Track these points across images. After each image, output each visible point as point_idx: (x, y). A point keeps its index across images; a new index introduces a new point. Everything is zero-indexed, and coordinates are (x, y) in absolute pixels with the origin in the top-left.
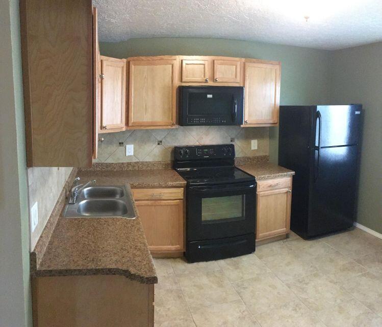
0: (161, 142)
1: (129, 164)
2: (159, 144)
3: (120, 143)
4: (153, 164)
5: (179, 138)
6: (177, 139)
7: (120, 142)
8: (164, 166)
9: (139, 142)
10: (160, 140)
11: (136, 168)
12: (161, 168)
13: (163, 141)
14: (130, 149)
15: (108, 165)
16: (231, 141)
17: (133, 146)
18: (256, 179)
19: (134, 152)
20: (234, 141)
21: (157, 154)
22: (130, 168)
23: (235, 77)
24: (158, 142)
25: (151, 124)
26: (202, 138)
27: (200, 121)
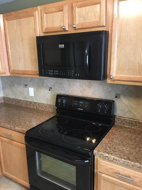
0: (51, 88)
1: (31, 102)
2: (49, 90)
4: (46, 106)
5: (65, 86)
6: (64, 87)
7: (25, 84)
9: (36, 86)
10: (50, 87)
11: (35, 107)
12: (51, 111)
13: (53, 88)
14: (31, 91)
15: (19, 101)
16: (116, 97)
17: (33, 88)
18: (95, 154)
19: (34, 94)
20: (119, 98)
21: (49, 98)
22: (32, 106)
23: (99, 20)
24: (49, 88)
25: (24, 73)
26: (85, 90)
27: (53, 72)
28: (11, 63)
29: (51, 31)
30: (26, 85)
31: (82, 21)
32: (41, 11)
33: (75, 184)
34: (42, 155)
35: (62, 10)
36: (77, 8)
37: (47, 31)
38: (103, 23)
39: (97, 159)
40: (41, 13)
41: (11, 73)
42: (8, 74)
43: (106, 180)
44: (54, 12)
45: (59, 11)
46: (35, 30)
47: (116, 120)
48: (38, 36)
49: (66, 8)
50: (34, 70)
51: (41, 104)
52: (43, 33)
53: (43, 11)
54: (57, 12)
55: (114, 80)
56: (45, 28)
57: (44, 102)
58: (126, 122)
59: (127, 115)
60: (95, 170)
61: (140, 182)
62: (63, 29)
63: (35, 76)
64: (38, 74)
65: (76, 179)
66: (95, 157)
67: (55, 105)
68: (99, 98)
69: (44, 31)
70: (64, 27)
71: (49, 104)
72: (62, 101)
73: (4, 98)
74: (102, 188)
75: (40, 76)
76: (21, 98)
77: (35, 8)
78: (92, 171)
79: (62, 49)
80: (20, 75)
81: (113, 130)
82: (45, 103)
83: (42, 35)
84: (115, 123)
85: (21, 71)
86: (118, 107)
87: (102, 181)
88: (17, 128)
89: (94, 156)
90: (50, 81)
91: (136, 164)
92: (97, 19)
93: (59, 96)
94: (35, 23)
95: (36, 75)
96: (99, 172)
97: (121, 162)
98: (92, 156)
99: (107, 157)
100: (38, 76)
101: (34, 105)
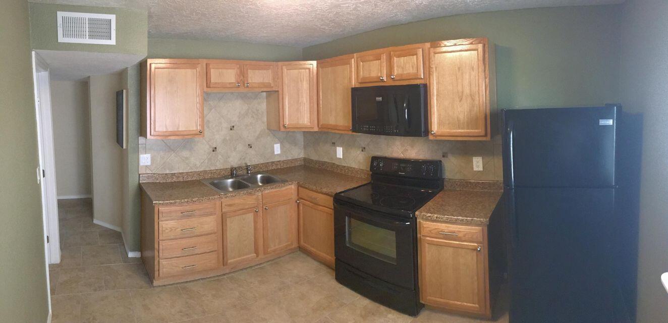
0: (364, 148)
1: (338, 166)
2: (362, 151)
3: (333, 143)
4: (357, 171)
5: (382, 146)
8: (366, 176)
9: (346, 145)
10: (364, 146)
11: (343, 172)
13: (367, 148)
14: (340, 152)
15: (324, 163)
16: (443, 156)
17: (341, 148)
18: (417, 215)
19: (343, 155)
20: (447, 157)
21: (361, 161)
22: (339, 171)
23: (416, 72)
24: (362, 148)
25: (335, 128)
26: (407, 150)
27: (369, 128)
28: (321, 117)
29: (367, 81)
30: (334, 143)
31: (400, 72)
32: (357, 58)
33: (395, 257)
34: (352, 219)
35: (380, 59)
36: (395, 58)
37: (363, 81)
38: (421, 75)
39: (420, 222)
40: (357, 61)
41: (320, 128)
42: (316, 129)
43: (431, 243)
44: (372, 61)
45: (376, 60)
46: (350, 79)
47: (445, 183)
48: (353, 87)
49: (384, 57)
50: (346, 125)
51: (351, 168)
52: (359, 83)
53: (359, 59)
54: (374, 60)
55: (436, 136)
56: (362, 77)
57: (354, 165)
58: (456, 184)
59: (458, 177)
60: (418, 236)
61: (465, 236)
62: (381, 80)
63: (346, 132)
64: (351, 130)
65: (395, 250)
66: (418, 220)
67: (369, 169)
68: (425, 158)
69: (360, 81)
70: (381, 78)
71: (361, 168)
72: (378, 164)
73: (305, 159)
74: (427, 254)
75: (353, 132)
76: (326, 160)
77: (351, 55)
78: (415, 235)
79: (379, 102)
80: (330, 131)
81: (441, 194)
82: (356, 167)
83: (358, 86)
84: (445, 187)
85: (331, 125)
86: (446, 168)
87: (427, 245)
88: (324, 190)
89: (416, 218)
90: (364, 139)
91: (459, 218)
92: (415, 71)
93: (374, 159)
94: (351, 71)
95: (348, 131)
96: (423, 236)
97: (445, 219)
98: (414, 218)
99: (429, 216)
100: (350, 133)
101: (342, 170)
